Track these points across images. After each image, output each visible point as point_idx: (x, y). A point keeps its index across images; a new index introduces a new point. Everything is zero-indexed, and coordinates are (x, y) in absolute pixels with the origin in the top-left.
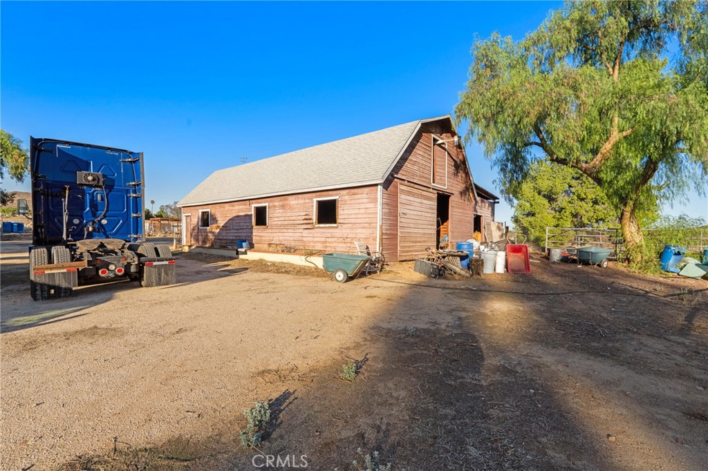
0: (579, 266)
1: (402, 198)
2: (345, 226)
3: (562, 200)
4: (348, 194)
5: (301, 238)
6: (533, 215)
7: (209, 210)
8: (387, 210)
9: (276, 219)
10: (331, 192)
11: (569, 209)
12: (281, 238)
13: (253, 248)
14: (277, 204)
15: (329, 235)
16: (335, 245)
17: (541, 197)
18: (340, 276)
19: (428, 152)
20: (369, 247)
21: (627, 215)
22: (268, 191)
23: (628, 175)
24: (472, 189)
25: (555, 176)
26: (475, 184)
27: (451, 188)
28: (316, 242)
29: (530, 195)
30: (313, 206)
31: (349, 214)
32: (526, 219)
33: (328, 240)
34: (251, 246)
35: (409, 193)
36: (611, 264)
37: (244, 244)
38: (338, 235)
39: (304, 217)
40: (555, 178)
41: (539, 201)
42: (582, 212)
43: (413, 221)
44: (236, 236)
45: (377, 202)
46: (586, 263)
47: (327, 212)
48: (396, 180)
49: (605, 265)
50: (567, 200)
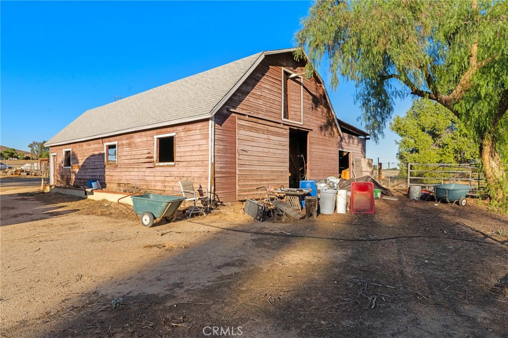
0: (436, 205)
1: (241, 133)
2: (181, 164)
3: (446, 137)
4: (184, 131)
5: (144, 177)
6: (417, 151)
7: (70, 149)
8: (222, 147)
9: (124, 158)
10: (169, 129)
11: (452, 145)
12: (128, 177)
13: (105, 188)
14: (124, 142)
15: (167, 174)
16: (173, 184)
17: (425, 133)
18: (147, 220)
19: (278, 86)
20: (202, 186)
21: (487, 149)
22: (117, 129)
24: (335, 125)
25: (438, 112)
26: (338, 120)
27: (308, 123)
28: (157, 181)
29: (413, 132)
30: (154, 144)
31: (185, 152)
32: (411, 155)
33: (168, 179)
34: (103, 186)
35: (251, 129)
36: (471, 201)
37: (94, 184)
38: (176, 174)
39: (147, 155)
40: (438, 114)
41: (422, 137)
42: (465, 148)
43: (257, 158)
44: (92, 176)
45: (208, 137)
46: (444, 201)
47: (166, 150)
48: (233, 114)
49: (464, 202)
50: (450, 136)
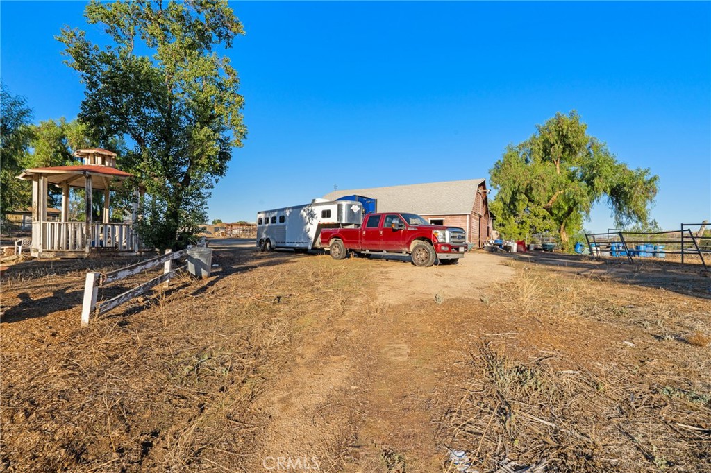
4: (451, 218)
10: (439, 216)
21: (562, 228)
23: (563, 212)
49: (553, 251)
